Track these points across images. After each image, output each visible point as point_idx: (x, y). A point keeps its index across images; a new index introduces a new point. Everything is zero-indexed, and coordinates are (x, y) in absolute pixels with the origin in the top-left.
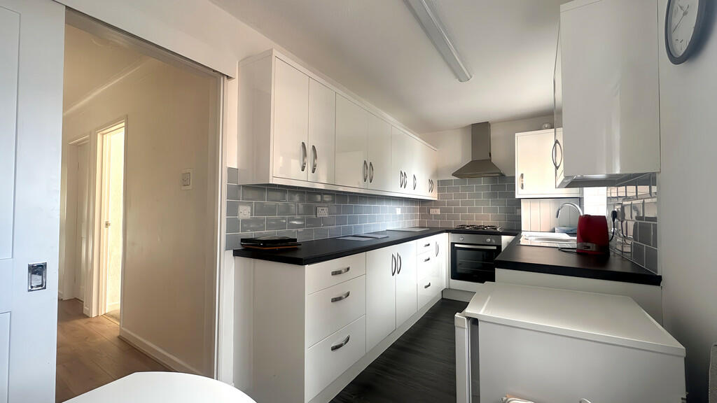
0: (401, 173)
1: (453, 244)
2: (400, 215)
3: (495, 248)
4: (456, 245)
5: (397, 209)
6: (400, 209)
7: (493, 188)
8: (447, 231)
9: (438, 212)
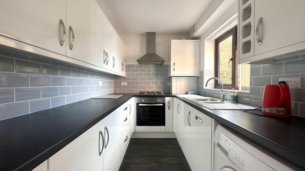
0: (104, 51)
1: (138, 104)
2: (102, 87)
3: (162, 105)
4: (140, 105)
5: (100, 82)
6: (101, 82)
7: (157, 71)
8: (134, 96)
9: (126, 84)
